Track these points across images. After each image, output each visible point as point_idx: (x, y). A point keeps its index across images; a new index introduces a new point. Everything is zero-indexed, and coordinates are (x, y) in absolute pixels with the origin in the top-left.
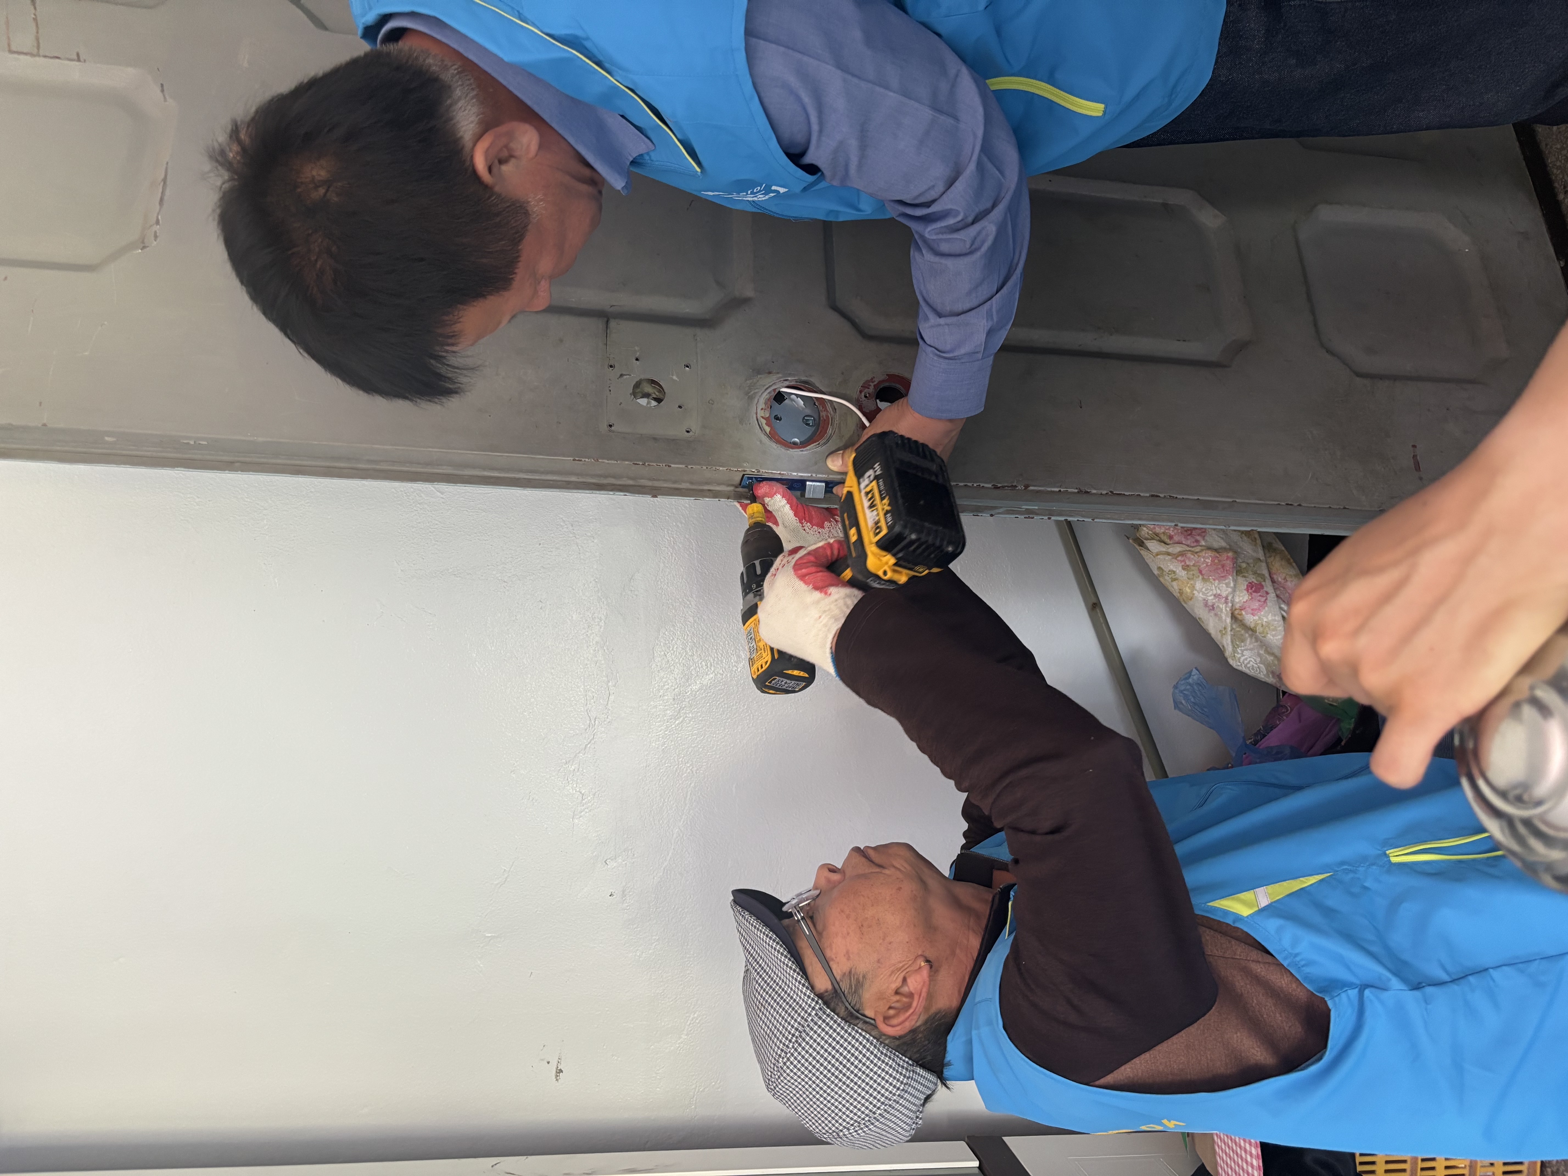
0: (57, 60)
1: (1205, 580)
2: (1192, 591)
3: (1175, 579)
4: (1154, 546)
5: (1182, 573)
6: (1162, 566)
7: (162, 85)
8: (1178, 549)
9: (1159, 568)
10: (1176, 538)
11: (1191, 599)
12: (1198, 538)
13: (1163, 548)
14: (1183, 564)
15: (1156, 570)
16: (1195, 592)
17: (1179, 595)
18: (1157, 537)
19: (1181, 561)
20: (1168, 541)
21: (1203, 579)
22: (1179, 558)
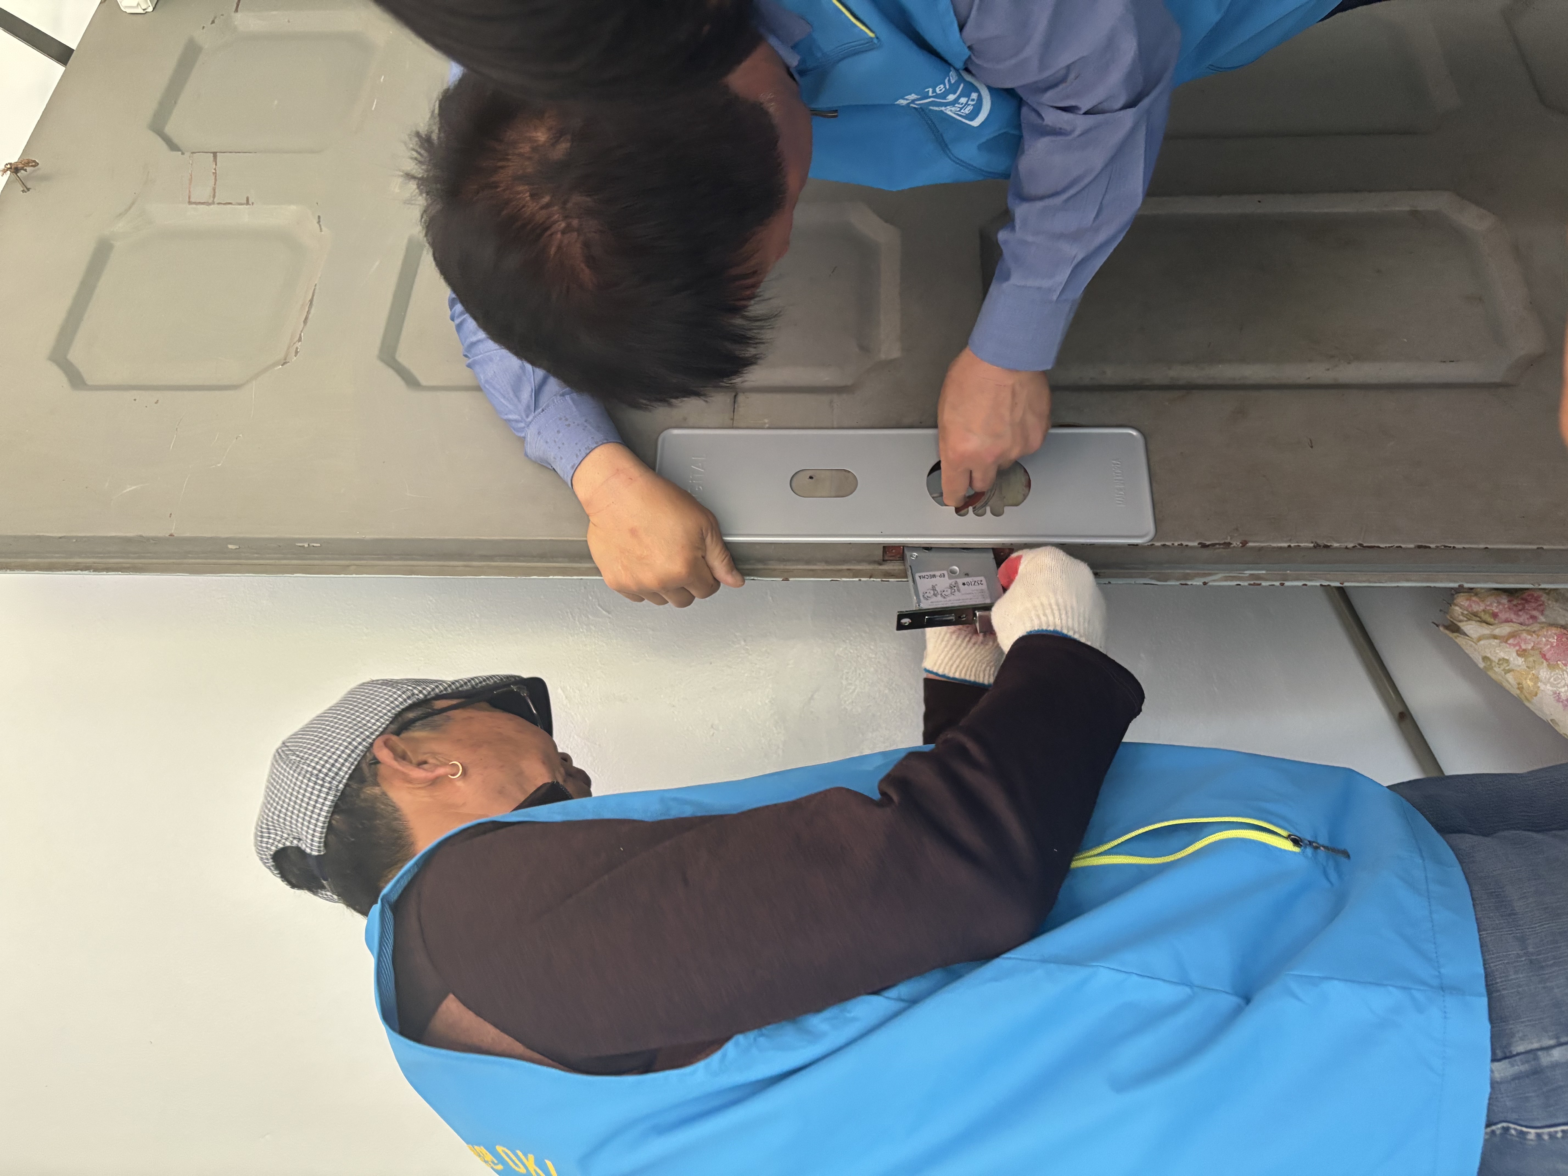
0: (230, 206)
1: (1552, 667)
2: (1536, 683)
3: (1509, 671)
4: (1471, 628)
5: (1518, 662)
6: (1489, 655)
7: (319, 217)
8: (1505, 630)
9: (1485, 659)
10: (1503, 616)
11: (1536, 695)
12: (1535, 613)
13: (1485, 630)
14: (1517, 648)
15: (1481, 660)
16: (1539, 684)
17: (1518, 692)
18: (1474, 616)
19: (1515, 645)
20: (1491, 620)
21: (1549, 665)
22: (1511, 641)
